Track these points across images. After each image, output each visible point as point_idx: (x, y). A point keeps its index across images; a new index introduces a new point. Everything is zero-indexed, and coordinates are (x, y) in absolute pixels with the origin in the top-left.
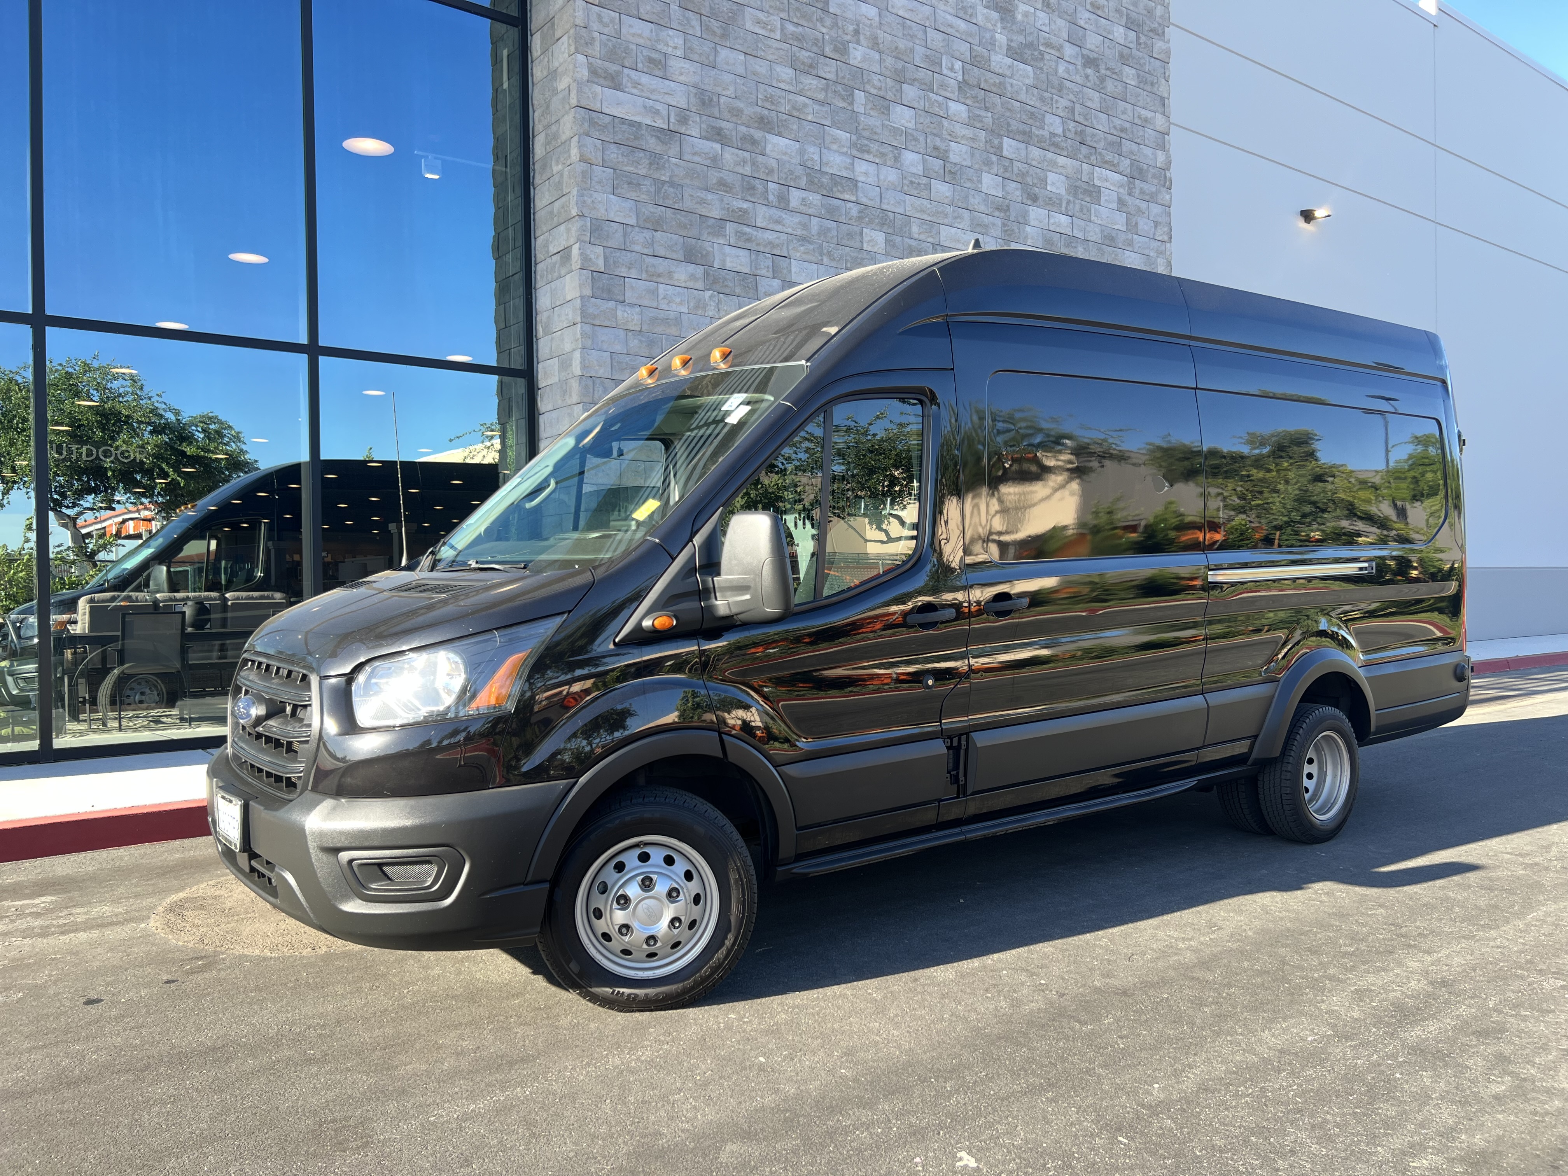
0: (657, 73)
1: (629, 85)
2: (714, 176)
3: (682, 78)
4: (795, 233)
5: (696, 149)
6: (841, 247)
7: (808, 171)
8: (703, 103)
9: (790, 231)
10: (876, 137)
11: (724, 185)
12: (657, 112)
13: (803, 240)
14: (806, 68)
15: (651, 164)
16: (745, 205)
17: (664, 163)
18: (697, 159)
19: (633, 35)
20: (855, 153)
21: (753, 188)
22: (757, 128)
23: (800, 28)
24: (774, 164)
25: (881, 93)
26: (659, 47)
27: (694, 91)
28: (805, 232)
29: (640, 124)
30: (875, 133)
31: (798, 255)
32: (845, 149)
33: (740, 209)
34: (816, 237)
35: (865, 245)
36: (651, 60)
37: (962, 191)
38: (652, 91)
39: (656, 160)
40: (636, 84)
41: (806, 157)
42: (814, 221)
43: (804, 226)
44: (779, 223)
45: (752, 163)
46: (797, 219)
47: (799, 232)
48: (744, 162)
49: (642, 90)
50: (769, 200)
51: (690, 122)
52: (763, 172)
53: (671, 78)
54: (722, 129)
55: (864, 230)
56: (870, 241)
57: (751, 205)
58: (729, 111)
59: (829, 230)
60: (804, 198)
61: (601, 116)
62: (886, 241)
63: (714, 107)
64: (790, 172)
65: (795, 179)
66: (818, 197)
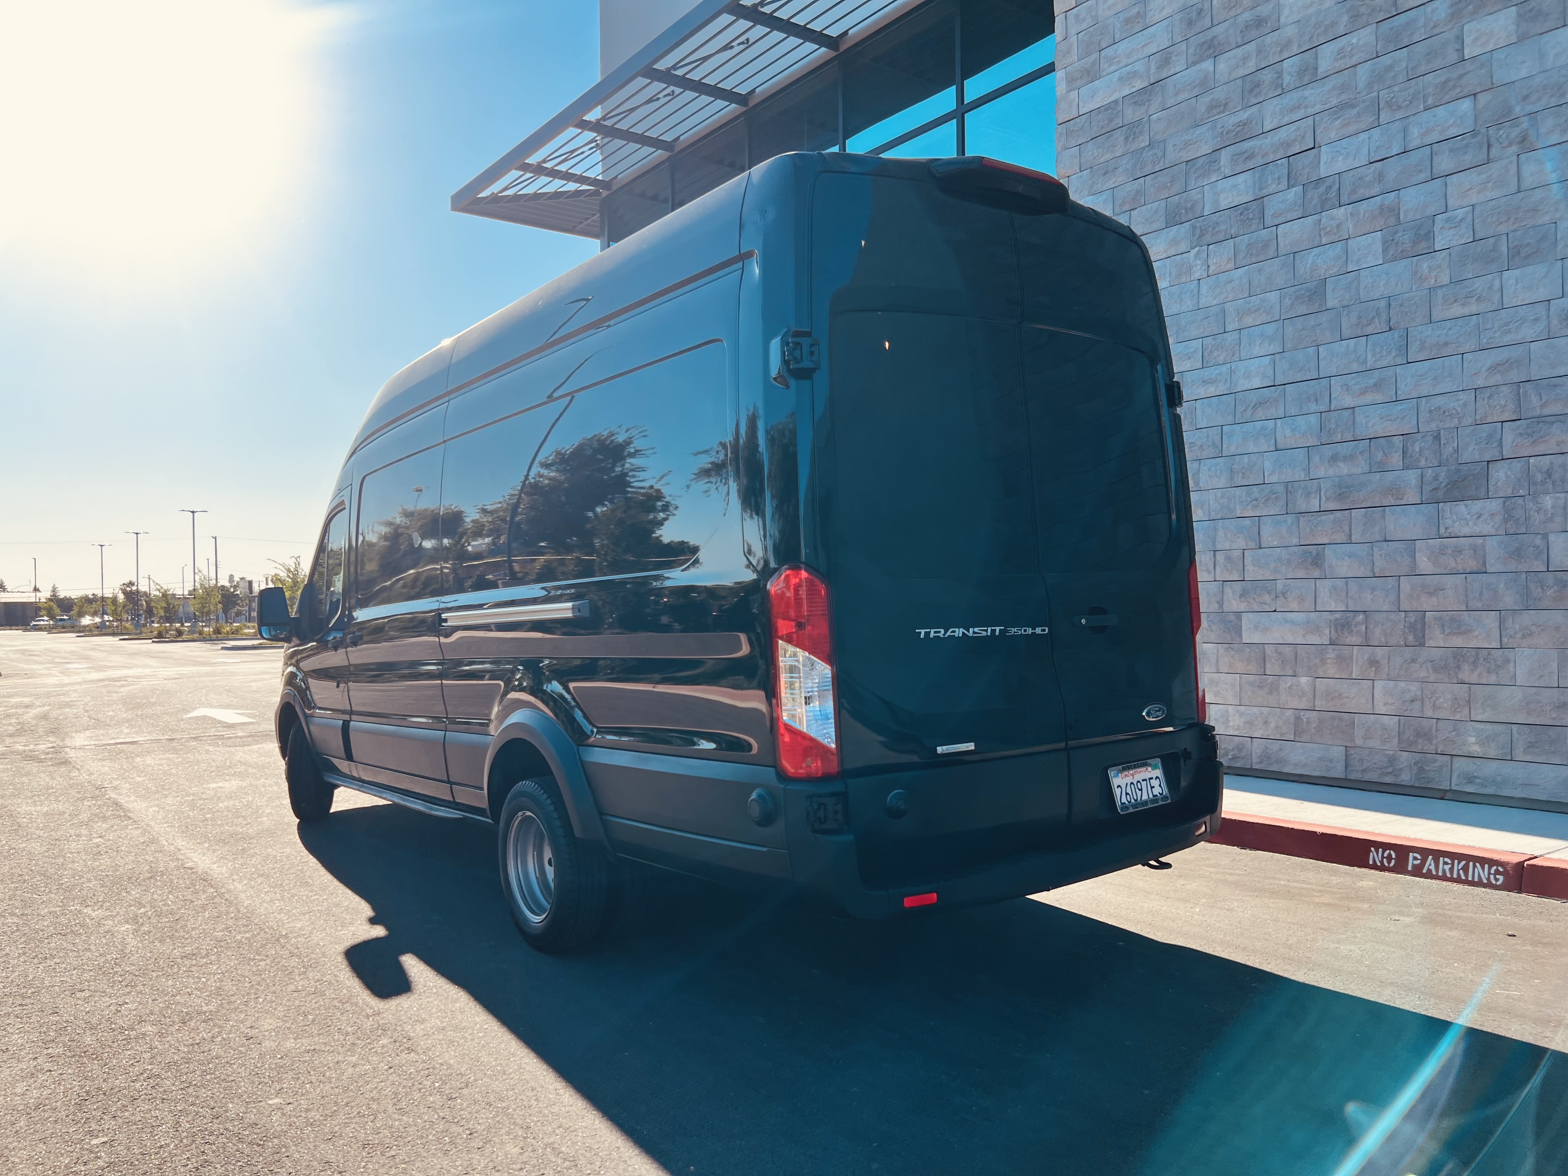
0: (1135, 29)
1: (1107, 65)
2: (1203, 104)
3: (1165, 13)
4: (1327, 106)
5: (1178, 87)
6: (1413, 81)
7: (1349, 4)
8: (1190, 23)
9: (1319, 108)
11: (1216, 107)
12: (1136, 75)
13: (1341, 109)
15: (1126, 139)
16: (1244, 115)
17: (1143, 127)
18: (1181, 97)
19: (1109, 8)
21: (1258, 84)
24: (1290, 31)
28: (1343, 97)
29: (1115, 102)
31: (1333, 135)
33: (1239, 124)
34: (1365, 93)
35: (1467, 54)
36: (1128, 21)
38: (1130, 55)
39: (1133, 129)
40: (1111, 61)
42: (1363, 72)
43: (1344, 88)
44: (1299, 107)
45: (1259, 52)
46: (1329, 84)
47: (1334, 102)
48: (1245, 59)
49: (1119, 62)
50: (1284, 86)
51: (1173, 58)
52: (1274, 53)
53: (1152, 23)
54: (1215, 37)
55: (1466, 28)
56: (1477, 39)
57: (1255, 109)
58: (1225, 8)
59: (1390, 68)
60: (1343, 48)
61: (1078, 120)
62: (1519, 18)
63: (1204, 18)
64: (1317, 26)
65: (1327, 31)
66: (1370, 30)
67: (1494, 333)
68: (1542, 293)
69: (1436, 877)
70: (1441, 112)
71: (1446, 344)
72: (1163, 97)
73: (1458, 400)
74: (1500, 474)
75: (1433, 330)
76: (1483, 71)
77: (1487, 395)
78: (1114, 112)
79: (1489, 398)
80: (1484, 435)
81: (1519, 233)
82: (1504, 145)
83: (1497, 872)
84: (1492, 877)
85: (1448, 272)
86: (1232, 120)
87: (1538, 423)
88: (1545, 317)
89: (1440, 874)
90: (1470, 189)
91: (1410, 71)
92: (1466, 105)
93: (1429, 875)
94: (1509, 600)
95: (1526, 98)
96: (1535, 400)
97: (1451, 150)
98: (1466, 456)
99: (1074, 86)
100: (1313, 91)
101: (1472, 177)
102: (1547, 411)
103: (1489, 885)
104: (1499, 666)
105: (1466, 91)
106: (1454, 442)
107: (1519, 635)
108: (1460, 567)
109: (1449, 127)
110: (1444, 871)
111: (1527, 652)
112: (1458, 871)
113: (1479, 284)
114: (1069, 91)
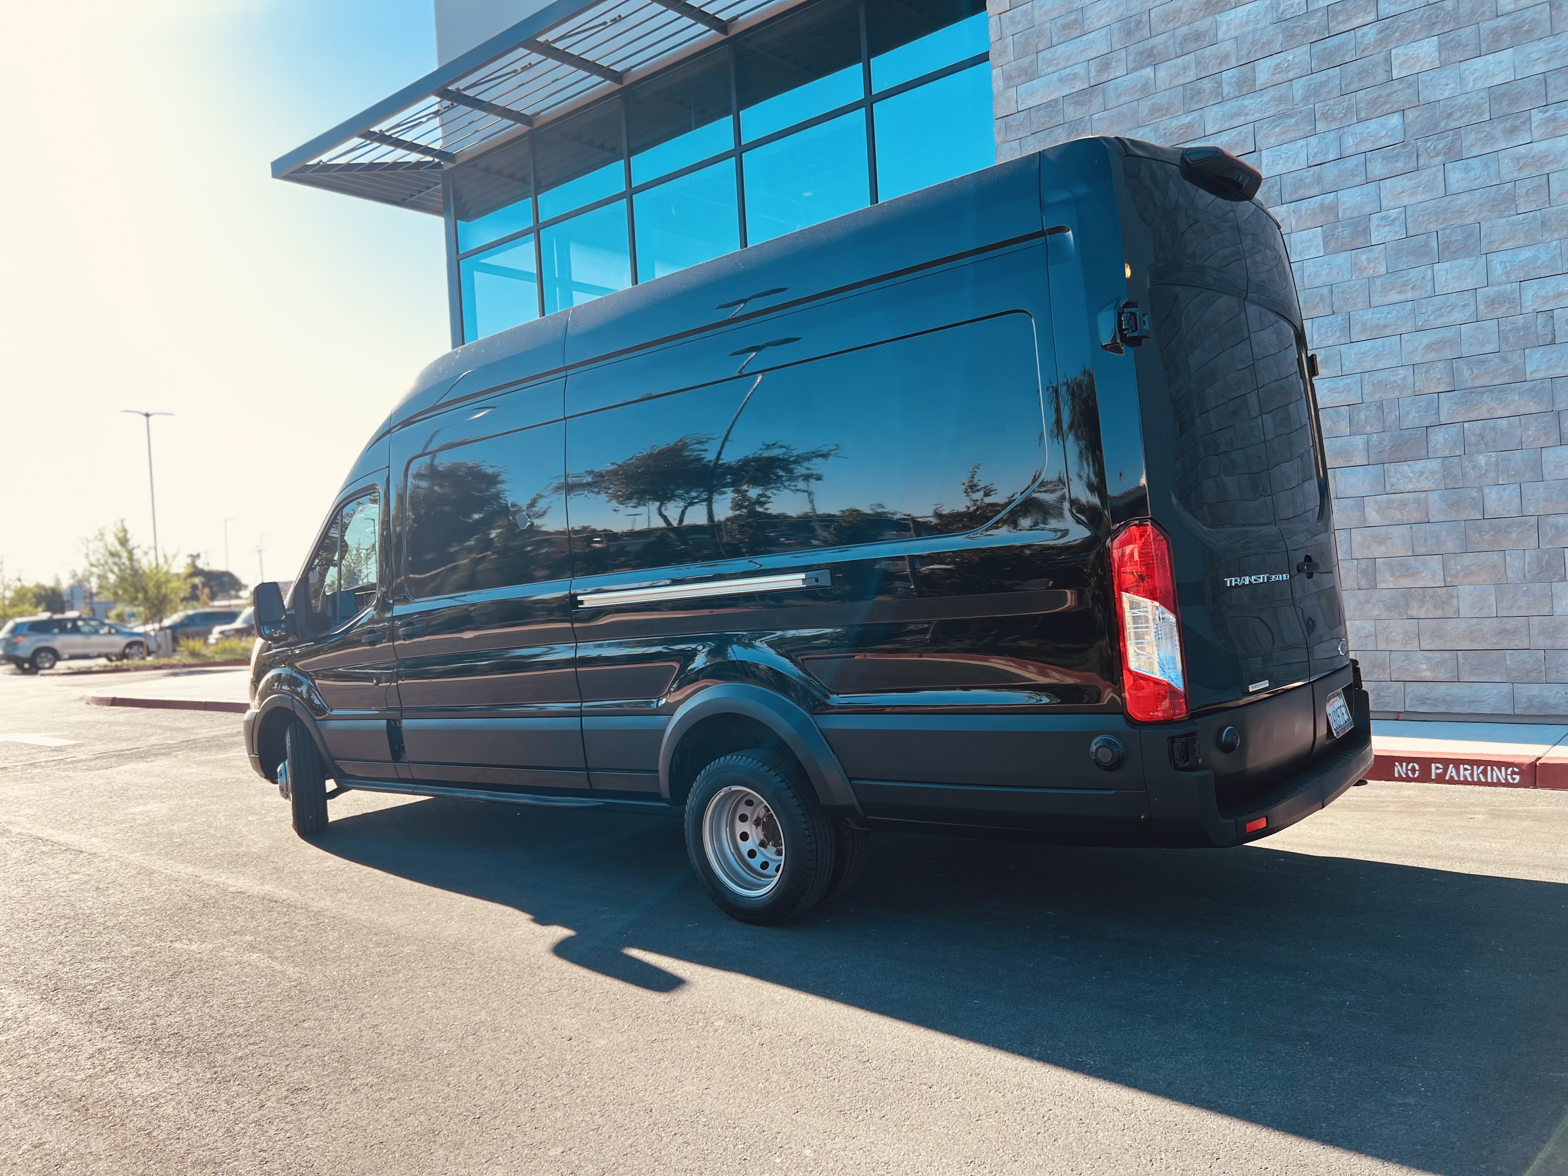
0: (1073, 35)
1: (1045, 66)
2: (1145, 107)
3: (1103, 21)
4: (1267, 115)
5: (1120, 90)
6: (1347, 97)
7: (1284, 25)
8: (1129, 33)
9: (1257, 116)
11: (1158, 110)
12: (1075, 77)
13: (1280, 118)
16: (1188, 119)
17: (1085, 125)
18: (1123, 99)
19: (1046, 13)
21: (1199, 92)
22: (1204, 17)
24: (1230, 46)
26: (1075, 6)
28: (1281, 107)
29: (1056, 101)
31: (1273, 140)
33: (1181, 127)
34: (1302, 105)
35: (1395, 74)
36: (1065, 27)
38: (1068, 58)
39: (1074, 127)
40: (1050, 62)
42: (1300, 85)
43: (1281, 99)
44: (1239, 114)
45: (1198, 63)
46: (1268, 96)
47: (1273, 111)
48: (1185, 69)
49: (1058, 64)
50: (1224, 94)
51: (1114, 63)
52: (1213, 65)
53: (1090, 31)
54: (1154, 47)
55: (1393, 52)
56: (1404, 62)
57: (1196, 114)
58: (1163, 21)
59: (1323, 84)
60: (1280, 64)
61: (1017, 115)
62: (1441, 46)
63: (1142, 29)
64: (1254, 42)
65: (1262, 47)
66: (1305, 48)
67: (1429, 317)
68: (1470, 283)
69: (1459, 782)
70: (1373, 125)
71: (1385, 326)
72: (1104, 99)
73: (1397, 375)
74: (1438, 437)
75: (1373, 313)
76: (1410, 91)
77: (1424, 370)
78: (1056, 109)
79: (1426, 372)
80: (1423, 404)
81: (1448, 231)
82: (1432, 155)
83: (1513, 773)
84: (1509, 777)
85: (1385, 264)
86: (1175, 123)
87: (1471, 393)
88: (1473, 303)
89: (1462, 779)
90: (1402, 192)
91: (1343, 88)
92: (1395, 120)
93: (1452, 781)
94: (1451, 546)
95: (1450, 115)
96: (1466, 373)
97: (1383, 158)
98: (1406, 423)
99: (1012, 83)
100: (1251, 101)
101: (1404, 183)
102: (1478, 383)
103: (1507, 785)
104: (1444, 602)
105: (1396, 107)
106: (1395, 411)
107: (1461, 574)
108: (1405, 518)
109: (1381, 138)
110: (1465, 776)
111: (1469, 588)
112: (1478, 775)
113: (1413, 274)
114: (1006, 88)
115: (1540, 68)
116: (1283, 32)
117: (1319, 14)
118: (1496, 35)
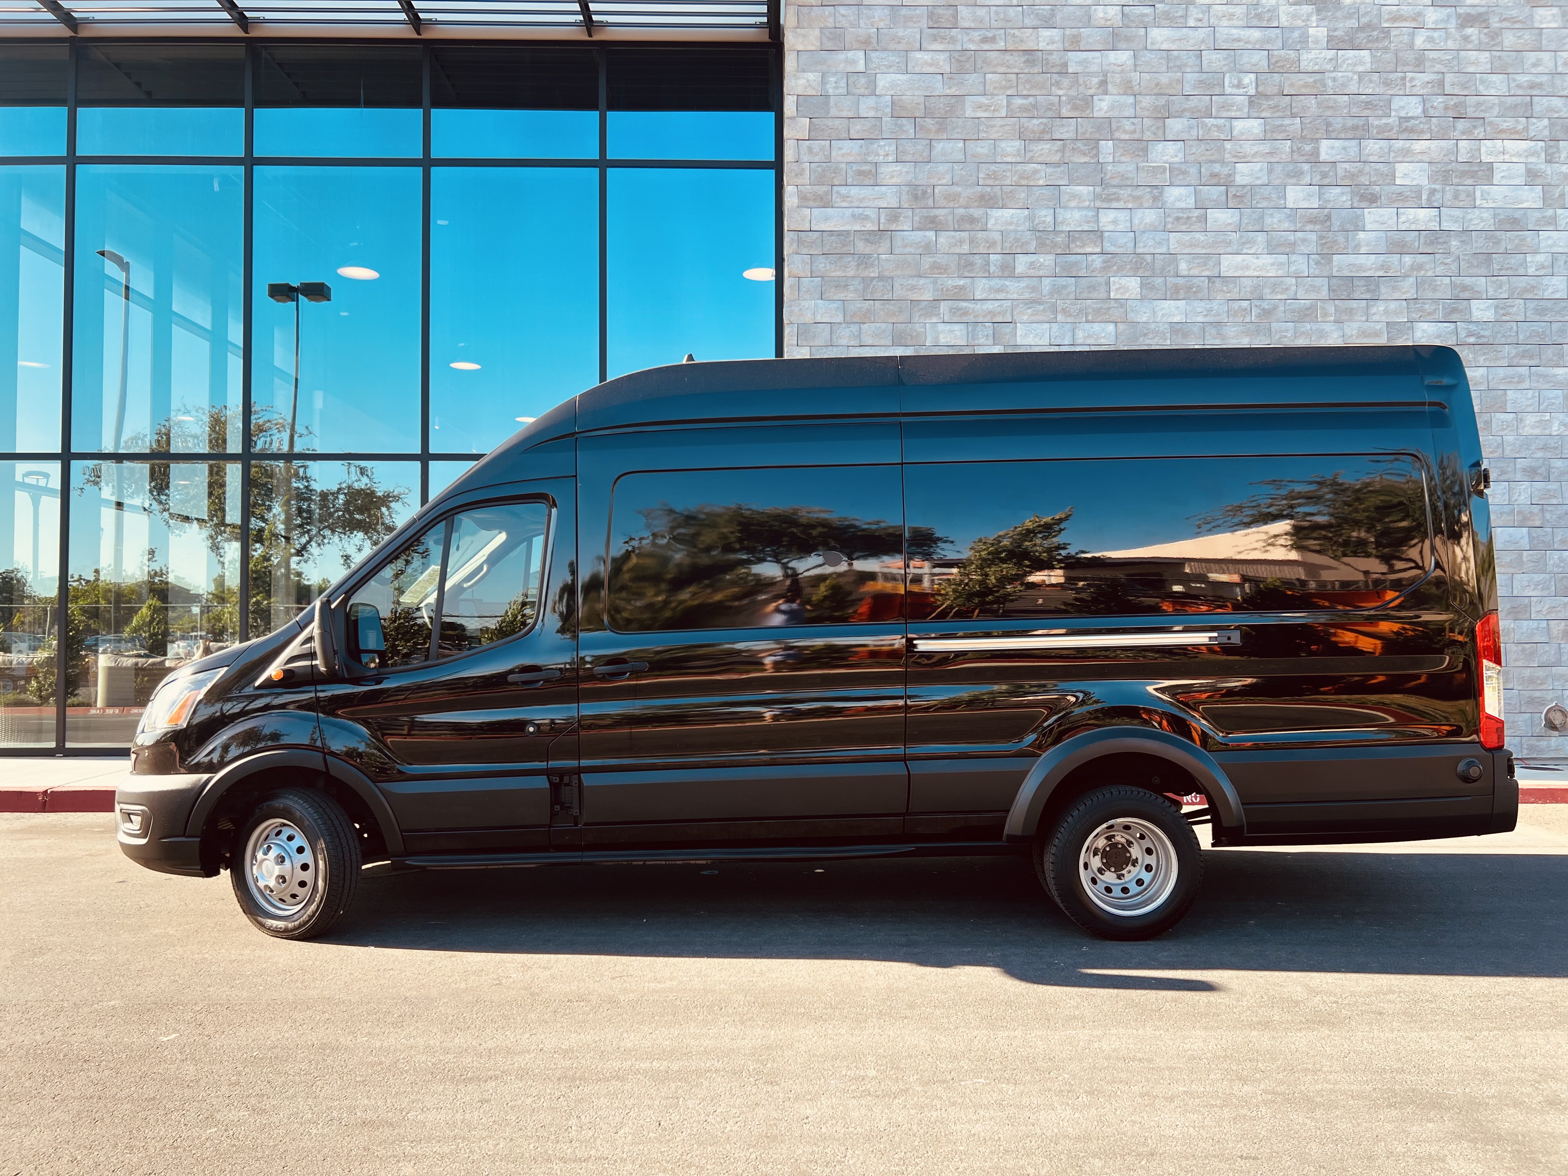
0: (867, 182)
1: (838, 200)
2: (926, 262)
3: (894, 181)
4: (1022, 297)
5: (906, 241)
6: (1080, 301)
7: (1038, 234)
8: (916, 197)
9: (1015, 296)
10: (1129, 183)
11: (938, 268)
12: (867, 218)
13: (1031, 303)
14: (1037, 135)
15: (858, 265)
16: (962, 282)
17: (873, 261)
18: (908, 250)
19: (843, 155)
20: (1098, 204)
21: (972, 264)
22: (977, 207)
23: (1031, 99)
24: (997, 236)
25: (1136, 136)
26: (870, 159)
27: (906, 189)
28: (1033, 295)
29: (848, 232)
30: (1127, 178)
31: (1025, 318)
32: (1087, 203)
33: (955, 287)
34: (1047, 297)
35: (1112, 295)
36: (860, 173)
37: (1254, 213)
38: (861, 200)
39: (864, 260)
40: (845, 198)
41: (1036, 222)
42: (1046, 282)
43: (1034, 289)
44: (1002, 291)
45: (971, 241)
46: (1024, 283)
47: (1027, 296)
48: (961, 242)
49: (851, 202)
50: (991, 272)
51: (902, 218)
52: (983, 246)
53: (882, 184)
54: (937, 217)
55: (1112, 279)
56: (1119, 288)
57: (968, 281)
58: (945, 198)
59: (1065, 287)
60: (1033, 262)
61: (810, 234)
62: (1142, 286)
63: (928, 198)
64: (1017, 240)
65: (1022, 246)
66: (1052, 257)
70: (1096, 326)
72: (891, 244)
76: (1122, 310)
78: (846, 240)
86: (950, 282)
91: (1077, 294)
92: (1111, 327)
95: (1145, 335)
99: (806, 204)
100: (1012, 283)
105: (1112, 319)
109: (1102, 338)
114: (799, 205)
115: (1200, 319)
116: (1037, 238)
117: (1063, 235)
118: (1177, 289)
